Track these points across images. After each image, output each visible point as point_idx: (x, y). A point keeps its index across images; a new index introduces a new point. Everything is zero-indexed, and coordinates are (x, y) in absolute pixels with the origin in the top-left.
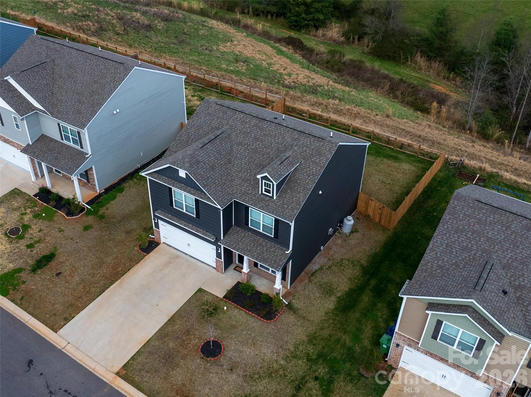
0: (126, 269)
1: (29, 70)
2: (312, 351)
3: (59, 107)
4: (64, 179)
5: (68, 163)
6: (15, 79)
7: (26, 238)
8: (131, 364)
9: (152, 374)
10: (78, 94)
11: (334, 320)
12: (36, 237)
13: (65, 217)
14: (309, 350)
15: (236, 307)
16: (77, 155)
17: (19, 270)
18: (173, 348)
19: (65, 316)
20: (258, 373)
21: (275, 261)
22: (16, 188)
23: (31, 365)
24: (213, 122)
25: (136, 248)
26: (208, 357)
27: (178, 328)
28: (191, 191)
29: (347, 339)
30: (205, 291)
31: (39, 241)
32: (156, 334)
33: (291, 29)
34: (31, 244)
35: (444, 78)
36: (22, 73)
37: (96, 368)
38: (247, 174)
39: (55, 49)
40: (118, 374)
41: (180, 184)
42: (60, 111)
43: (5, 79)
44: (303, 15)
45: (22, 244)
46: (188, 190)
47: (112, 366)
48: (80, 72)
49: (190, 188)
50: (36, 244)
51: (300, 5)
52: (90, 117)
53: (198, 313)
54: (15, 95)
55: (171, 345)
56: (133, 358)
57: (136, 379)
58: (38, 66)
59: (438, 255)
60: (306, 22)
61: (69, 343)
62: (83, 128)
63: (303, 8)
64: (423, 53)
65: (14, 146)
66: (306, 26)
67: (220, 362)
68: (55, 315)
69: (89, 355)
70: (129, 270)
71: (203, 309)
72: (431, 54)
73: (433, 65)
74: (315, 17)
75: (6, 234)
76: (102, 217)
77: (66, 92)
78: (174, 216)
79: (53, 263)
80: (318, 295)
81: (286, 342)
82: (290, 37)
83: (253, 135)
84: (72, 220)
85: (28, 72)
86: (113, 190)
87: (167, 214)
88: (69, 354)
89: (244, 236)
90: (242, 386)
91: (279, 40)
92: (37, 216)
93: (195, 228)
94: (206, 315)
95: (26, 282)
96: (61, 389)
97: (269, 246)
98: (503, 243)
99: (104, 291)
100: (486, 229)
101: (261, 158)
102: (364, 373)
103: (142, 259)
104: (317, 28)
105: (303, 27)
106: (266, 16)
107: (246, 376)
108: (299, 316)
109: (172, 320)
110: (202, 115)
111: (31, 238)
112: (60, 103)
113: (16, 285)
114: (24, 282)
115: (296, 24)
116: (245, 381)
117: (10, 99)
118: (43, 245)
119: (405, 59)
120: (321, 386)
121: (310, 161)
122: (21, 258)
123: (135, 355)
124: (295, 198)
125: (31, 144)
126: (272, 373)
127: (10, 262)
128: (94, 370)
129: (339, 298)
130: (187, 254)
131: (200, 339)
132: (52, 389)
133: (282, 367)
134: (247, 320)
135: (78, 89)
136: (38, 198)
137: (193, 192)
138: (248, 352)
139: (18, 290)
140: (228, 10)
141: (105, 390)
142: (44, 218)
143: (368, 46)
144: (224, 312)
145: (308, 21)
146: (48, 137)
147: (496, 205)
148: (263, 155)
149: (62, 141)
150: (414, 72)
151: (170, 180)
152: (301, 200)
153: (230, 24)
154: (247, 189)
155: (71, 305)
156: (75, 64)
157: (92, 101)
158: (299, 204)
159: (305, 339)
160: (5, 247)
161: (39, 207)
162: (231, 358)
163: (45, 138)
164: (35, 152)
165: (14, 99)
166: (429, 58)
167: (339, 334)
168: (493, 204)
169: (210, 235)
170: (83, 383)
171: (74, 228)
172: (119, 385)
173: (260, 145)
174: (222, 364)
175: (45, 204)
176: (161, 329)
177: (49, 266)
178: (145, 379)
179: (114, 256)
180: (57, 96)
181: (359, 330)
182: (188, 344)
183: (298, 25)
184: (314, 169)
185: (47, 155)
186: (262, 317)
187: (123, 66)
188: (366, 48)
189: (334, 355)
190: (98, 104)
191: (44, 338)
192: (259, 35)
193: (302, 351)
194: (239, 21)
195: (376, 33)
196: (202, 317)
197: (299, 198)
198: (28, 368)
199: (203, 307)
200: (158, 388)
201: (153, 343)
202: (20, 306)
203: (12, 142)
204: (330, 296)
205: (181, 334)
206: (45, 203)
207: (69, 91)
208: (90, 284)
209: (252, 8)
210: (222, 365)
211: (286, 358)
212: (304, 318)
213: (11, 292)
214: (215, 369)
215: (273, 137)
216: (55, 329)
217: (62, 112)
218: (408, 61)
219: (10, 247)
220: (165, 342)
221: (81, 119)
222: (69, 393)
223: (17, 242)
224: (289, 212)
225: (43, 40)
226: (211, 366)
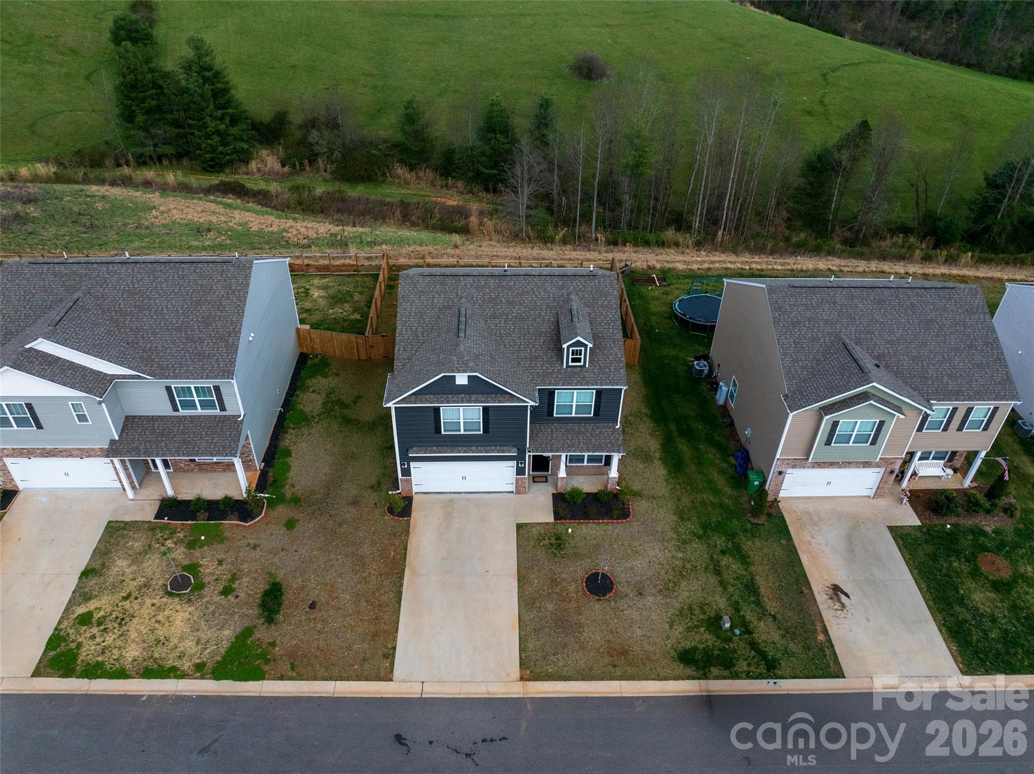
0: (401, 550)
1: (64, 319)
2: (693, 527)
3: (156, 360)
4: (183, 473)
5: (214, 441)
6: (55, 340)
7: (209, 583)
8: (526, 657)
9: (562, 653)
10: (179, 329)
11: (679, 484)
12: (224, 574)
13: (241, 525)
14: (690, 528)
15: (580, 523)
16: (220, 424)
17: (247, 633)
18: (556, 610)
19: (380, 653)
20: (670, 580)
21: (612, 444)
22: (109, 522)
23: (404, 741)
24: (435, 301)
25: (386, 518)
26: (604, 595)
27: (538, 583)
28: (479, 399)
29: (708, 496)
30: (526, 525)
31: (234, 578)
32: (519, 605)
33: (207, 171)
34: (225, 588)
35: (442, 187)
36: (58, 327)
37: (489, 689)
38: (531, 351)
39: (74, 273)
40: (522, 679)
41: (458, 396)
42: (164, 366)
43: (28, 346)
44: (221, 149)
45: (211, 594)
46: (473, 399)
47: (508, 675)
48: (156, 296)
49: (476, 396)
50: (234, 583)
51: (211, 135)
52: (229, 357)
53: (543, 553)
54: (64, 368)
55: (550, 607)
56: (522, 650)
57: (551, 670)
58: (73, 309)
59: (794, 357)
60: (228, 157)
61: (423, 682)
62: (231, 377)
63: (216, 138)
64: (401, 161)
65: (71, 456)
66: (228, 163)
67: (622, 592)
68: (365, 660)
69: (466, 680)
70: (406, 550)
71: (544, 545)
72: (413, 162)
73: (421, 174)
74: (237, 147)
75: (170, 594)
76: (296, 501)
77: (154, 333)
78: (442, 446)
79: (288, 596)
80: (642, 466)
81: (663, 532)
82: (222, 183)
83: (503, 299)
84: (258, 524)
85: (65, 323)
86: (276, 456)
87: (429, 448)
88: (438, 696)
89: (552, 431)
90: (667, 604)
91: (209, 191)
92: (192, 545)
93: (482, 448)
94: (554, 550)
95: (274, 642)
96: (476, 743)
97: (590, 430)
98: (840, 320)
99: (401, 593)
100: (817, 313)
101: (535, 325)
102: (756, 521)
103: (409, 527)
104: (246, 162)
105: (225, 165)
106: (160, 161)
107: (661, 590)
108: (648, 498)
109: (522, 579)
110: (412, 296)
111: (216, 580)
112: (155, 354)
113: (266, 654)
114: (273, 644)
115: (213, 163)
116: (666, 597)
117: (62, 376)
118: (245, 580)
119: (383, 176)
120: (734, 557)
121: (597, 306)
122: (232, 615)
123: (520, 645)
124: (610, 357)
125: (117, 438)
126: (681, 572)
127: (221, 629)
128: (489, 693)
129: (661, 459)
130: (460, 493)
131: (574, 580)
132: (465, 750)
133: (684, 560)
134: (605, 531)
135: (174, 322)
136: (166, 518)
137: (483, 399)
138: (639, 564)
139: (275, 660)
140: (92, 166)
141: (529, 707)
142: (208, 543)
143: (325, 171)
144: (572, 536)
145: (229, 155)
146: (141, 416)
147: (811, 285)
148: (535, 320)
149: (176, 414)
150: (403, 189)
151: (439, 396)
152: (620, 356)
153: (120, 185)
154: (544, 368)
155: (375, 635)
156: (136, 286)
157: (214, 333)
158: (620, 361)
159: (675, 518)
160: (187, 613)
161: (182, 529)
162: (628, 582)
163: (136, 420)
164: (137, 448)
165: (68, 375)
166: (412, 168)
167: (698, 496)
168: (808, 285)
169: (509, 448)
170: (494, 717)
171: (272, 534)
172: (538, 690)
173: (522, 309)
174: (625, 593)
175: (190, 522)
176: (520, 598)
177: (286, 602)
178: (561, 664)
179: (367, 541)
180: (141, 344)
181: (710, 482)
182: (567, 594)
183: (217, 164)
184: (609, 314)
185: (163, 444)
186: (618, 519)
187: (233, 265)
188: (324, 174)
189: (714, 519)
190: (229, 333)
191: (382, 698)
192: (174, 191)
193: (685, 532)
194: (131, 178)
195: (332, 151)
196: (552, 556)
197: (616, 354)
198: (405, 748)
199: (542, 544)
200: (584, 663)
201: (527, 618)
202: (300, 677)
203: (66, 450)
204: (652, 461)
205: (548, 588)
206: (188, 520)
207: (157, 330)
208: (373, 594)
209: (132, 155)
210: (626, 595)
211: (679, 549)
212: (653, 497)
213: (266, 668)
214: (622, 604)
215: (531, 293)
216: (388, 676)
217: (170, 366)
218: (386, 177)
219: (197, 609)
220: (540, 608)
221: (216, 366)
222: (492, 740)
223: (201, 596)
224: (615, 376)
225: (38, 266)
226: (616, 603)
